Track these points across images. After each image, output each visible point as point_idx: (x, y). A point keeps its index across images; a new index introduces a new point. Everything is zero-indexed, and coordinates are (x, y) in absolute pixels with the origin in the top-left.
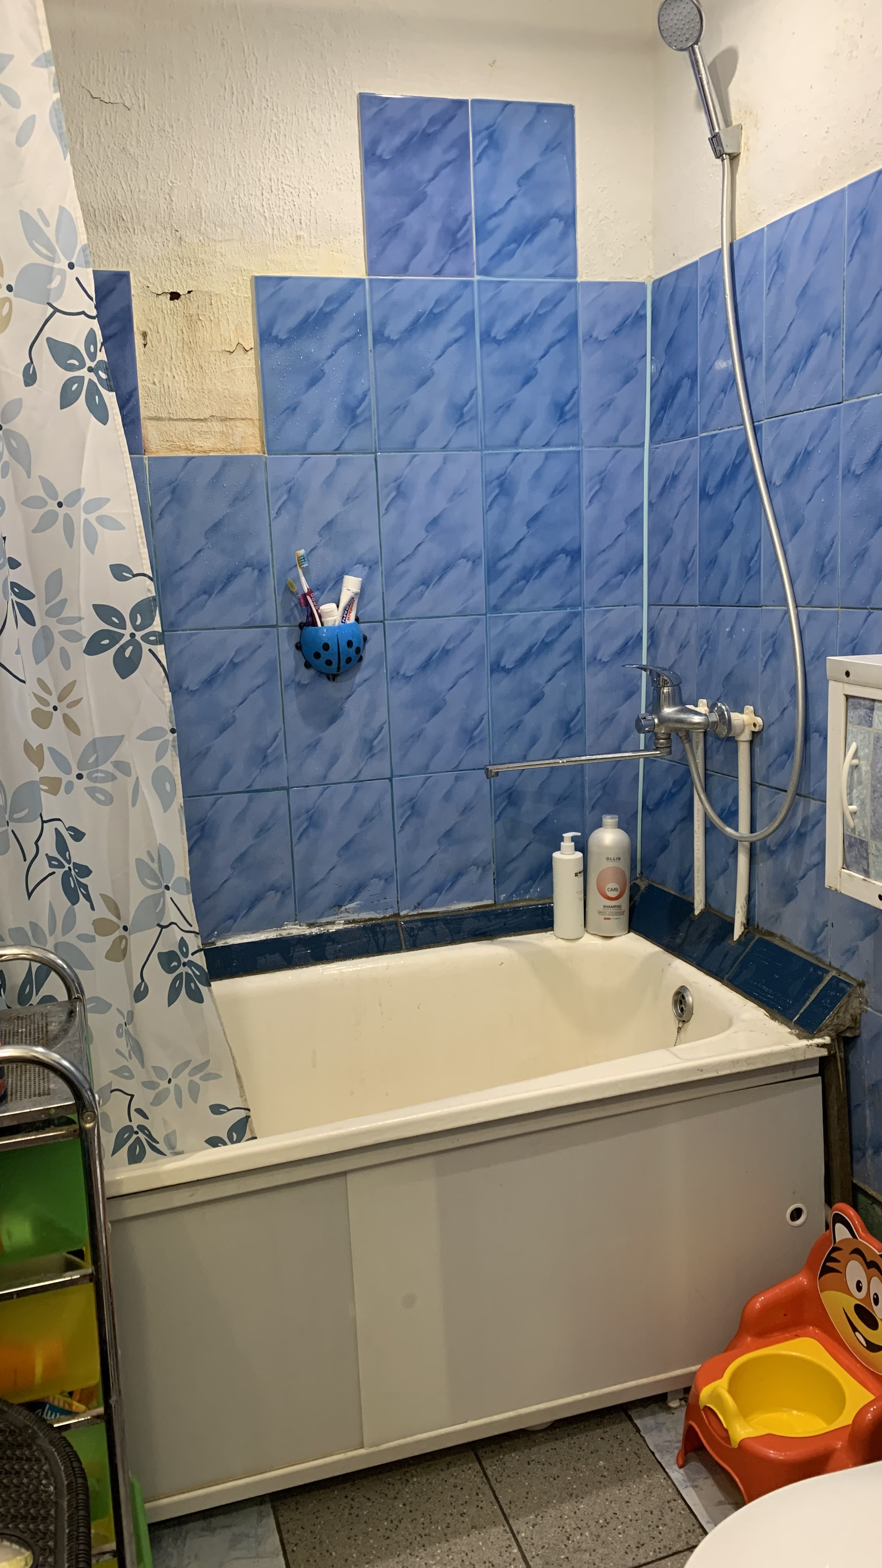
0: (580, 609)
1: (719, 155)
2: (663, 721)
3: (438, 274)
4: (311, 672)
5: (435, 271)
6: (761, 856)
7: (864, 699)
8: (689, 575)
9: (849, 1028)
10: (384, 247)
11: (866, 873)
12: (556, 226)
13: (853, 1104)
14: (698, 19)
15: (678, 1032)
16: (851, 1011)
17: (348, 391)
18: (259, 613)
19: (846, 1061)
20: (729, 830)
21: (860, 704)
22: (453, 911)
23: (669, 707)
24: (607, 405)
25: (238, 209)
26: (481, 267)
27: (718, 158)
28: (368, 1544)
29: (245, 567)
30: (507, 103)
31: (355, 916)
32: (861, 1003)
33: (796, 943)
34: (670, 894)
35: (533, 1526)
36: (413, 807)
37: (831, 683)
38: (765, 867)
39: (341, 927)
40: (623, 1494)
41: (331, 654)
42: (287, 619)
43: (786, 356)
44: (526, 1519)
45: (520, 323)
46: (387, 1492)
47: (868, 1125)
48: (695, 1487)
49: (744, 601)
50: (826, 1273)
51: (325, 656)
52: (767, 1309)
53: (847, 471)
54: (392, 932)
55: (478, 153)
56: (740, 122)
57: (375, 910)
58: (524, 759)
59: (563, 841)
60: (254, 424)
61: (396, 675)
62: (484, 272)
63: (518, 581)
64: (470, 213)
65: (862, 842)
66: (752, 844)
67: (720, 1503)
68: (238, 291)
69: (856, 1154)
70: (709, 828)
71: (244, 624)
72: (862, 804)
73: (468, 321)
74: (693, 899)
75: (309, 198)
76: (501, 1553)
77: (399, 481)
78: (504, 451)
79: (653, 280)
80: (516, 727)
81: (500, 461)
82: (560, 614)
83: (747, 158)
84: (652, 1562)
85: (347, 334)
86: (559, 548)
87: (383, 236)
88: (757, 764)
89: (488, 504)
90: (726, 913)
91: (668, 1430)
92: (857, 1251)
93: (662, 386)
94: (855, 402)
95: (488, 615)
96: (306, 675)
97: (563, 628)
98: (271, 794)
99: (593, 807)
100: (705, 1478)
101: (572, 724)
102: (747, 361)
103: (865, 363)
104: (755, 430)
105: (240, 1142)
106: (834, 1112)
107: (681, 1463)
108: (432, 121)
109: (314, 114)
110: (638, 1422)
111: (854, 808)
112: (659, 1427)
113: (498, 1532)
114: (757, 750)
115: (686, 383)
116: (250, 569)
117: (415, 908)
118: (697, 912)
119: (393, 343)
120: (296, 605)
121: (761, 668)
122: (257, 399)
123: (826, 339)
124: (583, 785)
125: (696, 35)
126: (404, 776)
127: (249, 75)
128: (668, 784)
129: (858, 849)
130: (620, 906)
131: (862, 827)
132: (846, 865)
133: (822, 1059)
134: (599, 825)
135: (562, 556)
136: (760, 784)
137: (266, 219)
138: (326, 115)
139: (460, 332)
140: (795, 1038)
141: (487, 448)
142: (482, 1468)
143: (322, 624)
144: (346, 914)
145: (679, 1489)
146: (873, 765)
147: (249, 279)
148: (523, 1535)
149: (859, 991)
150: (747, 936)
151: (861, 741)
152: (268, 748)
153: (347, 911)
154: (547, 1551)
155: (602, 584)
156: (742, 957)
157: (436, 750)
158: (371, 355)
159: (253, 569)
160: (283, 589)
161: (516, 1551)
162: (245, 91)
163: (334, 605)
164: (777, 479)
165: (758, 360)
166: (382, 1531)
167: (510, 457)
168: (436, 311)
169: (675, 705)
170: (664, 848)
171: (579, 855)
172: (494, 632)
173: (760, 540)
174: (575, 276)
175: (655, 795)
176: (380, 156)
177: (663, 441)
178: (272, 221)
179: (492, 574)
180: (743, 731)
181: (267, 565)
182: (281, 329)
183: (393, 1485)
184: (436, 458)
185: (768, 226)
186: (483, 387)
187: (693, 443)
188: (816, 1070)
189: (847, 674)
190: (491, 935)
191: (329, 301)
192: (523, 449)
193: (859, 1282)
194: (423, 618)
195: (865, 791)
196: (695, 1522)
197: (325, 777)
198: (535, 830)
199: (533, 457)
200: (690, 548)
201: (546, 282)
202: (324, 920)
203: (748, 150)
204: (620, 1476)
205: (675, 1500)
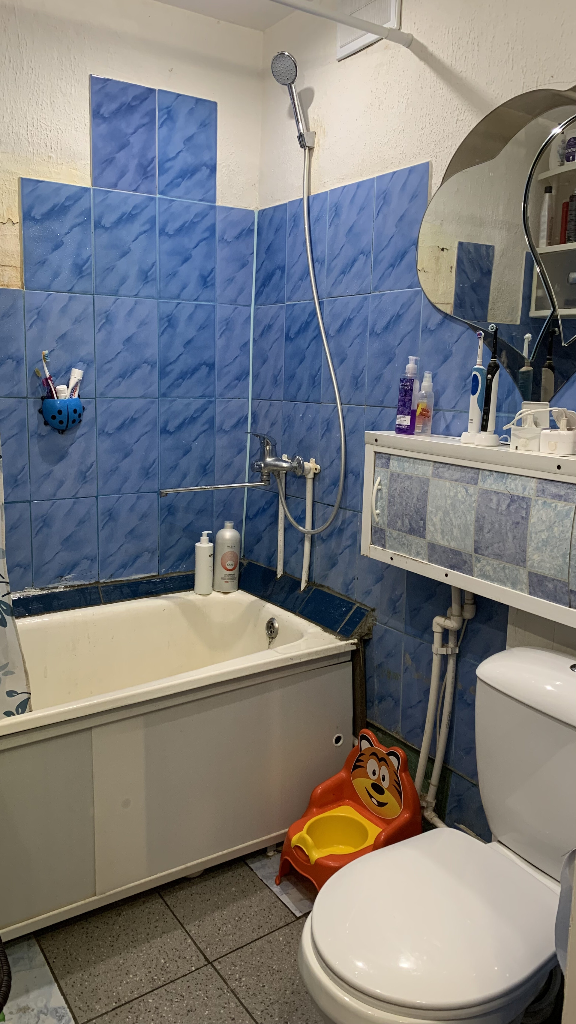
0: (213, 399)
1: (303, 146)
2: (266, 465)
3: (135, 190)
4: (48, 428)
5: (133, 189)
6: (317, 542)
7: (385, 454)
8: (278, 383)
9: (367, 634)
10: (103, 170)
11: (384, 546)
12: (205, 172)
13: (367, 677)
14: (295, 70)
15: (269, 644)
16: (368, 625)
17: (78, 255)
18: (16, 388)
19: (364, 653)
20: (301, 528)
21: (382, 456)
22: (133, 580)
23: (270, 457)
24: (231, 280)
25: (11, 134)
26: (161, 190)
27: (302, 148)
28: (101, 951)
29: (8, 359)
30: (179, 95)
31: (71, 583)
32: (373, 620)
33: (337, 590)
34: (262, 567)
35: (198, 927)
36: (110, 515)
37: (367, 445)
38: (319, 549)
39: (62, 590)
40: (246, 903)
41: (63, 417)
42: (33, 394)
43: (339, 263)
44: (194, 924)
45: (183, 226)
46: (108, 922)
47: (376, 687)
48: (287, 894)
49: (310, 400)
50: (357, 769)
51: (59, 418)
52: (324, 792)
53: (373, 332)
54: (95, 592)
55: (161, 122)
56: (315, 130)
57: (83, 579)
58: (179, 486)
59: (202, 536)
60: (17, 270)
61: (102, 432)
62: (161, 193)
63: (177, 379)
64: (155, 157)
65: (382, 530)
66: (313, 536)
67: (301, 900)
68: (10, 186)
69: (369, 704)
70: (288, 527)
71: (7, 395)
72: (383, 510)
73: (152, 221)
74: (277, 568)
75: (56, 134)
76: (181, 943)
77: (108, 313)
78: (171, 301)
79: (259, 210)
80: (174, 468)
81: (169, 307)
82: (202, 401)
83: (318, 150)
84: (267, 934)
85: (78, 221)
86: (202, 362)
87: (103, 163)
88: (316, 491)
89: (162, 331)
90: (296, 576)
91: (269, 868)
92: (374, 754)
93: (263, 273)
94: (378, 294)
95: (160, 399)
96: (45, 430)
97: (203, 409)
98: (18, 505)
99: (218, 517)
100: (292, 889)
101: (208, 467)
102: (316, 264)
103: (383, 274)
104: (320, 304)
105: (24, 713)
106: (358, 682)
107: (278, 882)
108: (135, 98)
109: (62, 82)
110: (251, 866)
111: (378, 511)
112: (263, 867)
113: (179, 933)
114: (317, 483)
115: (278, 272)
116: (11, 360)
117: (110, 578)
118: (278, 576)
119: (106, 229)
120: (40, 385)
121: (320, 437)
122: (19, 254)
123: (362, 258)
124: (212, 504)
125: (293, 78)
126: (105, 495)
127: (21, 52)
128: (262, 503)
129: (380, 534)
130: (234, 575)
131: (382, 521)
132: (373, 542)
133: (353, 652)
134: (223, 527)
135: (204, 366)
136: (318, 502)
137: (29, 142)
138: (70, 84)
139: (147, 227)
140: (338, 641)
141: (161, 298)
142: (165, 901)
143: (58, 398)
144: (65, 582)
145: (278, 895)
146: (389, 489)
147: (17, 179)
148: (193, 932)
149: (372, 614)
150: (309, 588)
151: (383, 476)
152: (18, 475)
153: (66, 580)
154: (208, 938)
155: (226, 385)
156: (306, 599)
157: (125, 480)
158: (93, 235)
159: (13, 361)
160: (31, 374)
161: (190, 941)
162: (18, 61)
163: (65, 387)
164: (332, 333)
165: (322, 263)
166: (108, 943)
167: (175, 305)
168: (133, 213)
169: (273, 457)
170: (259, 540)
171: (211, 544)
172: (163, 409)
173: (321, 366)
174: (215, 202)
175: (254, 510)
176: (102, 115)
177: (263, 304)
178: (33, 145)
179: (163, 374)
180: (309, 473)
181: (22, 359)
182: (37, 213)
183: (111, 918)
184: (130, 301)
185: (330, 190)
186: (160, 261)
187: (281, 308)
188: (349, 658)
189: (376, 440)
190: (156, 594)
191: (68, 199)
192: (182, 301)
193: (374, 770)
194: (120, 398)
195: (384, 503)
196: (288, 911)
197: (55, 495)
198: (184, 529)
199: (187, 307)
200: (279, 368)
201: (198, 204)
202: (51, 586)
203: (319, 146)
204: (244, 894)
205: (276, 902)
